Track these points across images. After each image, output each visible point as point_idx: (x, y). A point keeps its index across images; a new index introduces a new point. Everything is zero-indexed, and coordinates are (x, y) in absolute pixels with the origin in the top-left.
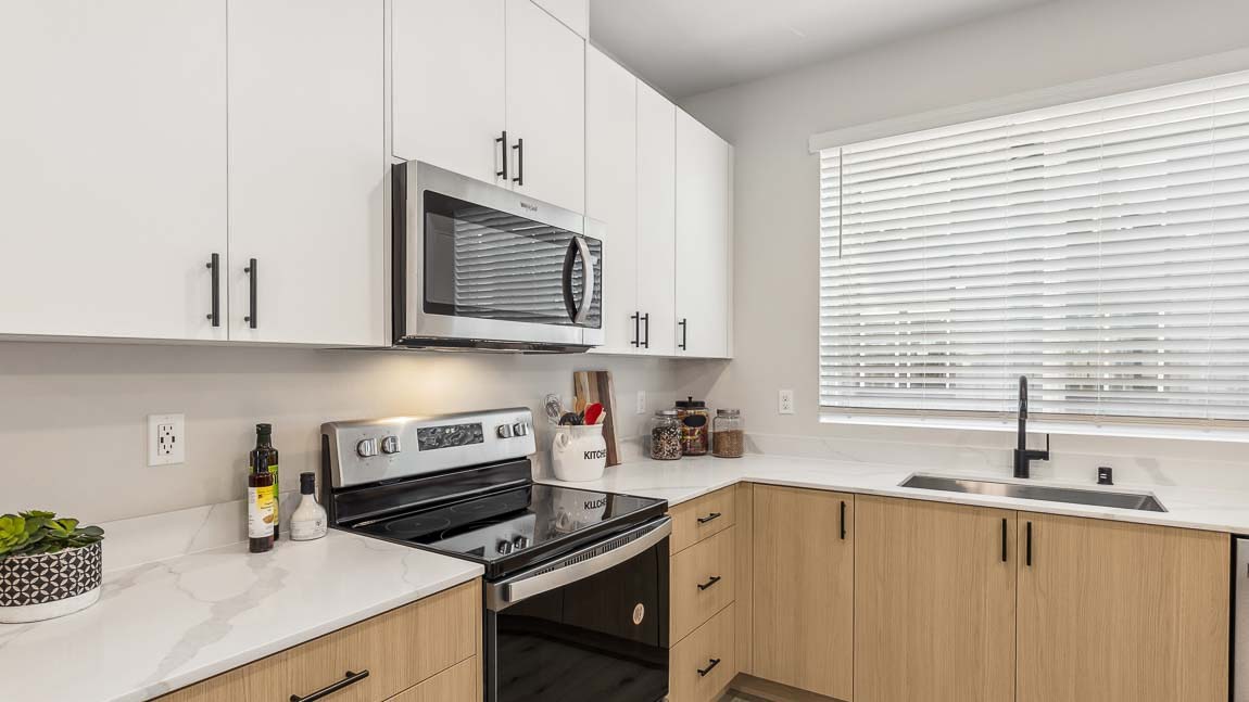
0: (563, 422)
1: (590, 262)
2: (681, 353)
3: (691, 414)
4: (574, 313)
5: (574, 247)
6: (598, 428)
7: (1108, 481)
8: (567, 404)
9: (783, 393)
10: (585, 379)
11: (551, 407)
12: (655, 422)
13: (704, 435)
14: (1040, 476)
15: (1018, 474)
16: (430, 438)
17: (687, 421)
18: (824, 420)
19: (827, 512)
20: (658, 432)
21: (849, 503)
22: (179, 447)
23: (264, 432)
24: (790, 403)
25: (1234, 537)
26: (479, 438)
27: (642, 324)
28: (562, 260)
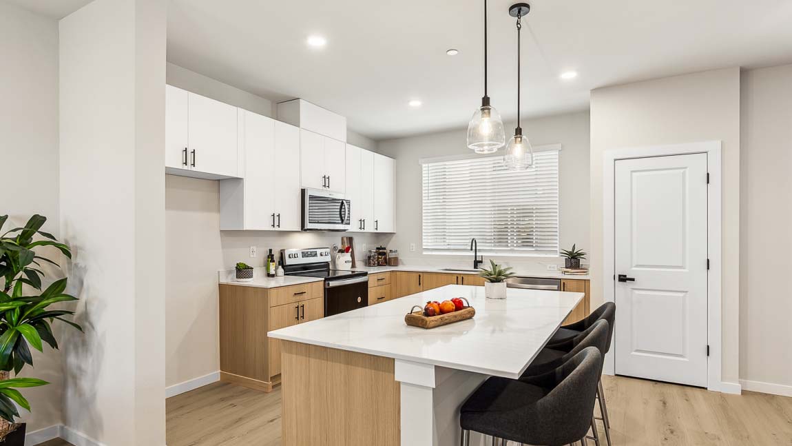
0: (339, 252)
1: (346, 206)
2: (376, 231)
3: (381, 252)
4: (342, 221)
5: (342, 203)
6: (349, 254)
8: (340, 247)
9: (412, 244)
10: (345, 239)
11: (335, 248)
12: (369, 254)
13: (385, 259)
15: (474, 268)
16: (305, 255)
17: (380, 254)
18: (425, 253)
19: (415, 278)
20: (369, 257)
21: (421, 274)
22: (255, 254)
23: (271, 251)
24: (414, 248)
26: (316, 255)
27: (363, 222)
28: (339, 207)
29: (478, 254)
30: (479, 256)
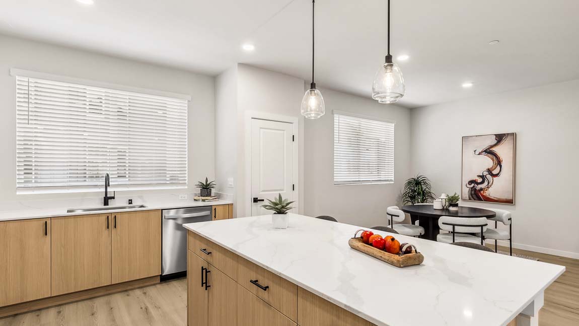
7: (131, 203)
14: (112, 203)
15: (105, 205)
18: (18, 193)
19: (39, 227)
21: (49, 222)
25: (162, 210)
29: (109, 189)
30: (110, 192)
